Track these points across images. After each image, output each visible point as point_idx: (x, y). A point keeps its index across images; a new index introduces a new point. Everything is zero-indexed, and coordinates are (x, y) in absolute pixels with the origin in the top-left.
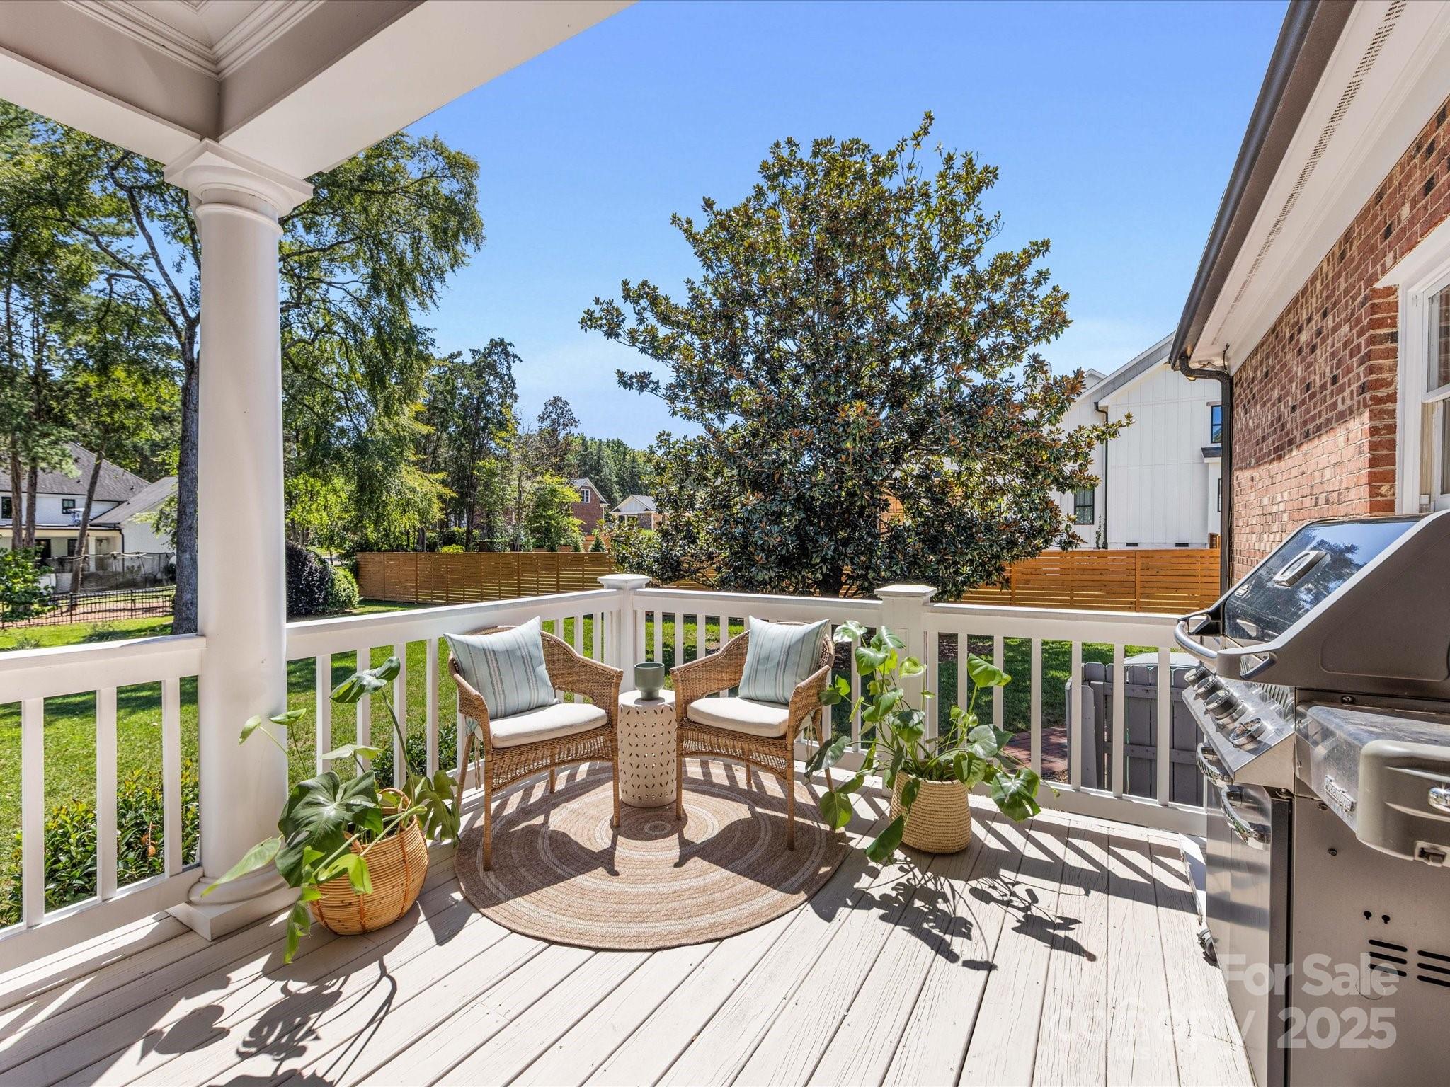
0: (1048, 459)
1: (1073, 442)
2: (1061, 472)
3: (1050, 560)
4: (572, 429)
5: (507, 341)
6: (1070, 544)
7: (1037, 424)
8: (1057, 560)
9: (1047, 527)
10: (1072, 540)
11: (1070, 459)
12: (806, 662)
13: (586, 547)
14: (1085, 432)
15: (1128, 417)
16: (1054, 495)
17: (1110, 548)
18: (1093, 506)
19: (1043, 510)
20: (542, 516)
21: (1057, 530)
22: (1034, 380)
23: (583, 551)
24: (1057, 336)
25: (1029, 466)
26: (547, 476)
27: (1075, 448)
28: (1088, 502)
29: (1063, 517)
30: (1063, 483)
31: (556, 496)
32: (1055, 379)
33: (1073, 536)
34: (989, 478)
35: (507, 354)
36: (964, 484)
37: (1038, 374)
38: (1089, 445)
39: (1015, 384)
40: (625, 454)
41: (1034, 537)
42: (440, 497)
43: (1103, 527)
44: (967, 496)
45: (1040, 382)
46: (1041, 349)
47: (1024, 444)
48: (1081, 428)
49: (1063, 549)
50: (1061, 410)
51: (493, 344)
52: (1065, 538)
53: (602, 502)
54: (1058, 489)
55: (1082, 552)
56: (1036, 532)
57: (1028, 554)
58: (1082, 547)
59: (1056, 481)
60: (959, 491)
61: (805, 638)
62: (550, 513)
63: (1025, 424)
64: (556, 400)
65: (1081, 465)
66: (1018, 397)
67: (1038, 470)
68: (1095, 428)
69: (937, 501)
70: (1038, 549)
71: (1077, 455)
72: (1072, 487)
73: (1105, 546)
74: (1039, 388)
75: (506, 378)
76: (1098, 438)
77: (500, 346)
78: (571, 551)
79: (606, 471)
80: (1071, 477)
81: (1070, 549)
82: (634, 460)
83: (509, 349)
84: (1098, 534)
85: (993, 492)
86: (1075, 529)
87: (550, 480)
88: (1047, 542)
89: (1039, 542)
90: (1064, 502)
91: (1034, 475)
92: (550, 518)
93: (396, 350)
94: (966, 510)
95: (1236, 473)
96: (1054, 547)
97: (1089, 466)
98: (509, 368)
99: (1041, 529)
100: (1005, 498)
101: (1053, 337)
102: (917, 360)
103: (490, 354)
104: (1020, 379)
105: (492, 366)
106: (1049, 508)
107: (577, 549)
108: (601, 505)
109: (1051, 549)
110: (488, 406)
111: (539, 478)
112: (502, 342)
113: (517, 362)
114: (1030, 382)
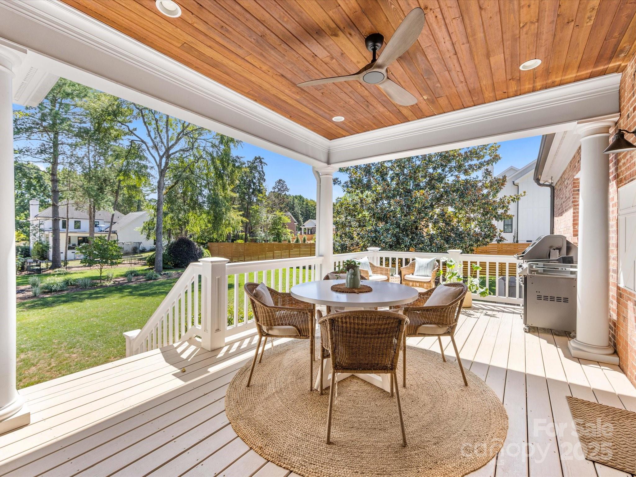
0: (492, 209)
1: (502, 202)
2: (497, 213)
3: (493, 247)
4: (287, 192)
5: (261, 157)
6: (500, 241)
7: (488, 195)
8: (496, 247)
9: (491, 234)
10: (501, 239)
11: (501, 208)
12: (432, 267)
13: (293, 241)
14: (507, 198)
15: (525, 192)
16: (494, 222)
17: (519, 242)
18: (512, 225)
19: (490, 228)
20: (276, 228)
21: (495, 235)
22: (487, 178)
23: (292, 243)
24: (496, 163)
25: (484, 211)
26: (278, 212)
27: (503, 204)
28: (510, 223)
29: (498, 231)
30: (498, 218)
31: (281, 220)
32: (495, 178)
33: (502, 238)
34: (467, 215)
35: (261, 162)
36: (458, 217)
37: (488, 176)
38: (508, 203)
39: (479, 179)
40: (303, 201)
41: (486, 238)
42: (242, 222)
43: (516, 234)
44: (458, 222)
45: (489, 179)
46: (489, 167)
47: (482, 204)
48: (505, 196)
49: (498, 242)
50: (497, 192)
51: (256, 159)
52: (499, 238)
53: (295, 222)
54: (496, 220)
55: (506, 244)
56: (487, 236)
57: (484, 244)
58: (505, 242)
59: (495, 217)
60: (455, 220)
61: (431, 261)
62: (279, 227)
63: (483, 195)
64: (280, 180)
65: (505, 210)
66: (480, 184)
67: (488, 213)
68: (511, 196)
69: (447, 224)
70: (488, 242)
71: (503, 207)
72: (501, 219)
73: (517, 242)
74: (488, 181)
75: (261, 172)
76: (512, 200)
77: (259, 159)
78: (287, 242)
79: (296, 209)
80: (501, 215)
81: (500, 243)
82: (307, 204)
83: (262, 160)
84: (514, 237)
85: (469, 220)
86: (503, 235)
87: (278, 213)
88: (491, 240)
89: (488, 240)
90: (499, 225)
91: (486, 215)
92: (279, 229)
93: (228, 165)
94: (459, 228)
95: (555, 218)
96: (494, 242)
97: (508, 211)
98: (262, 168)
99: (489, 235)
100: (474, 222)
101: (494, 164)
102: (440, 171)
103: (254, 163)
104: (480, 178)
105: (255, 168)
106: (493, 228)
107: (289, 242)
108: (295, 224)
109: (493, 242)
110: (254, 184)
111: (275, 213)
112: (259, 158)
113: (265, 165)
114: (485, 179)
